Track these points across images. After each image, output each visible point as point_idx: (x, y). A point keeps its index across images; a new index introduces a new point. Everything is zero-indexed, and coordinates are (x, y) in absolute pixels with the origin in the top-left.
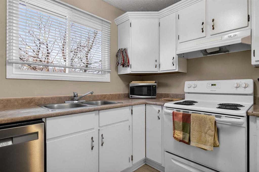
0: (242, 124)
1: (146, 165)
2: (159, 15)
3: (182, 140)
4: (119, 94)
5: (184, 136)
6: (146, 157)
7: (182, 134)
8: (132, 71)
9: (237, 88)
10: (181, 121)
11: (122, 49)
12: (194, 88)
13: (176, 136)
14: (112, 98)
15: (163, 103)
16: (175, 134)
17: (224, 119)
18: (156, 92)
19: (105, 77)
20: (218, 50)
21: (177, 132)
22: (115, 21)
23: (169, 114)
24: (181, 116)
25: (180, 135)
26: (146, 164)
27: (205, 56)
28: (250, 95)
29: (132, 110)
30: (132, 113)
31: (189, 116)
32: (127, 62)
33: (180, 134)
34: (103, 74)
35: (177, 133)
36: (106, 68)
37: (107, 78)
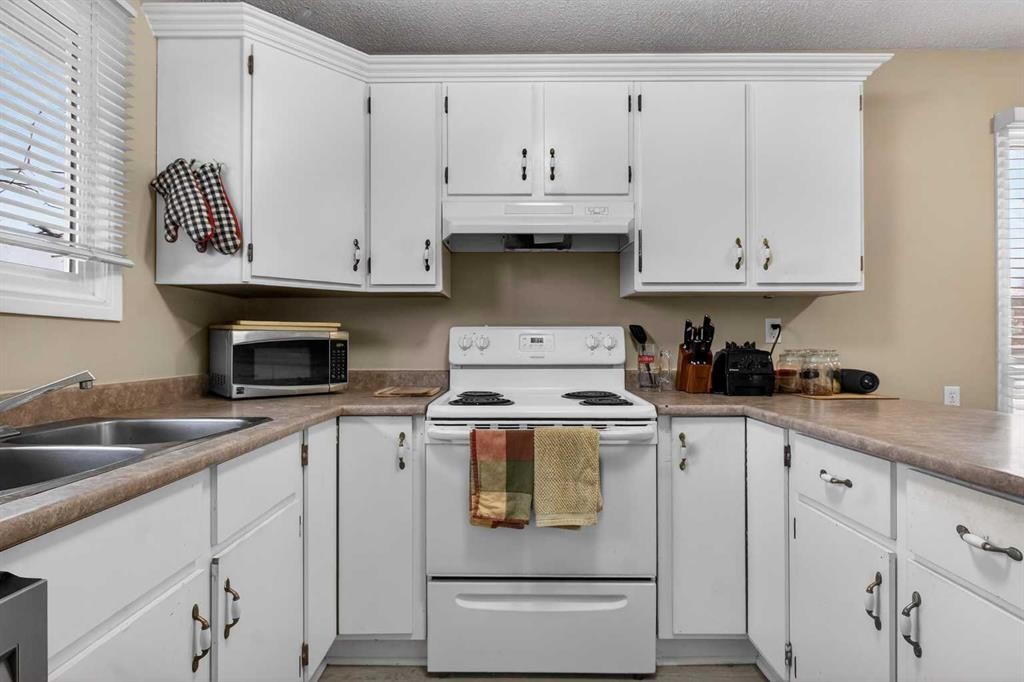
0: (650, 439)
1: (332, 669)
2: (369, 70)
3: (506, 519)
4: (164, 385)
5: (511, 503)
6: (338, 633)
7: (504, 499)
8: (253, 277)
9: (593, 348)
10: (501, 458)
11: (193, 162)
12: (482, 348)
13: (483, 511)
14: (132, 405)
15: (423, 407)
16: (482, 505)
17: (613, 431)
18: (346, 369)
19: (94, 294)
20: (561, 240)
21: (487, 497)
22: (148, 13)
23: (447, 441)
24: (502, 441)
25: (495, 503)
26: (328, 665)
27: (508, 250)
28: (617, 366)
29: (305, 449)
30: (305, 462)
31: (528, 437)
32: (231, 232)
33: (498, 500)
34: (80, 277)
35: (487, 500)
36: (105, 246)
37: (105, 297)
